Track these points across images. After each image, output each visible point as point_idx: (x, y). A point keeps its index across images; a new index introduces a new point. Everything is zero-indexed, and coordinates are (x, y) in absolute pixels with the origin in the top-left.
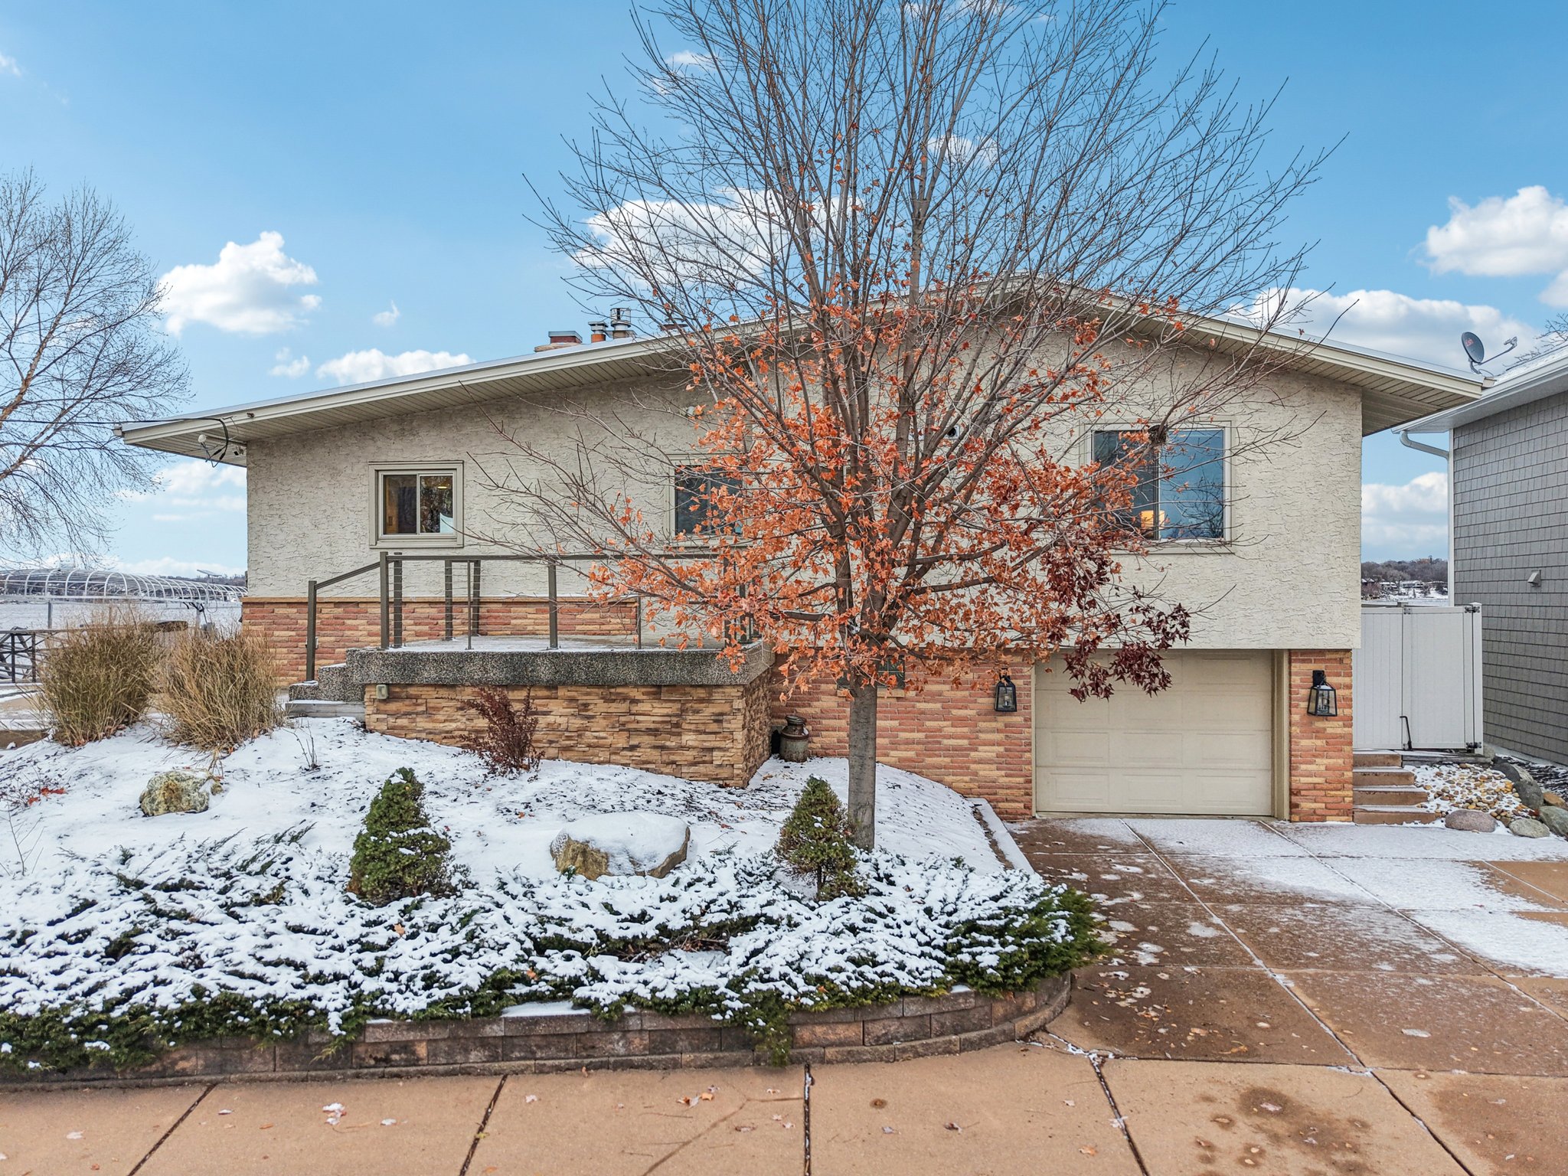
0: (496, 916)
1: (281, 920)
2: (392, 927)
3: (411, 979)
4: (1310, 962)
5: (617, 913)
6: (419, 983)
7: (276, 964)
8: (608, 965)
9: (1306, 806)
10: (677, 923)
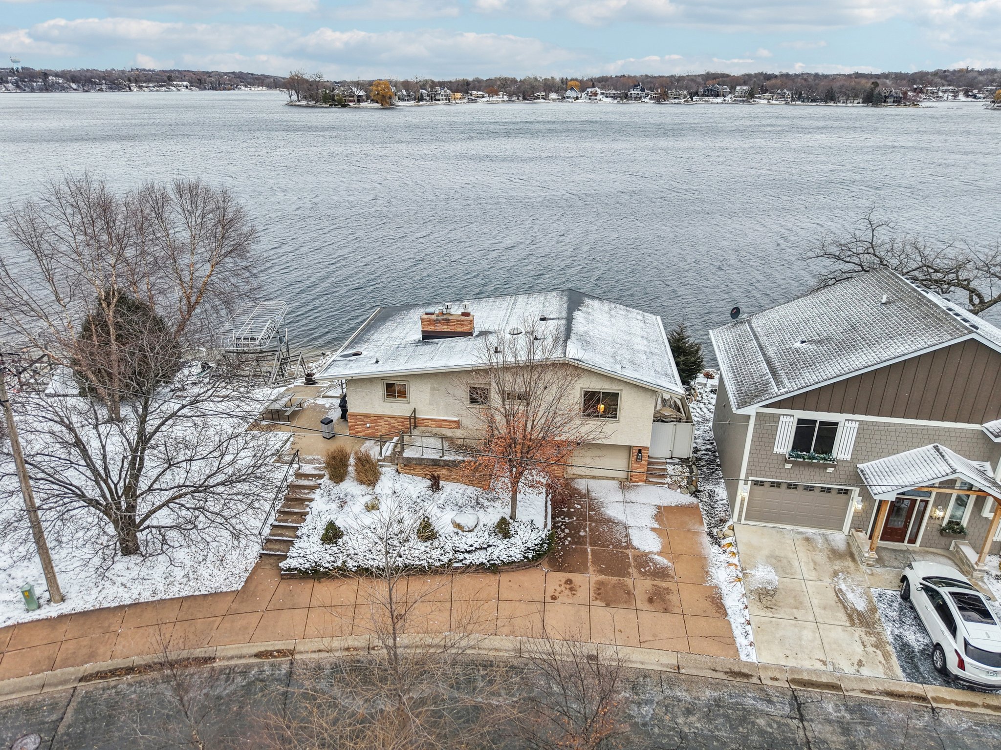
0: (447, 546)
2: (430, 548)
5: (468, 545)
6: (438, 561)
7: (414, 557)
9: (634, 479)
10: (478, 547)
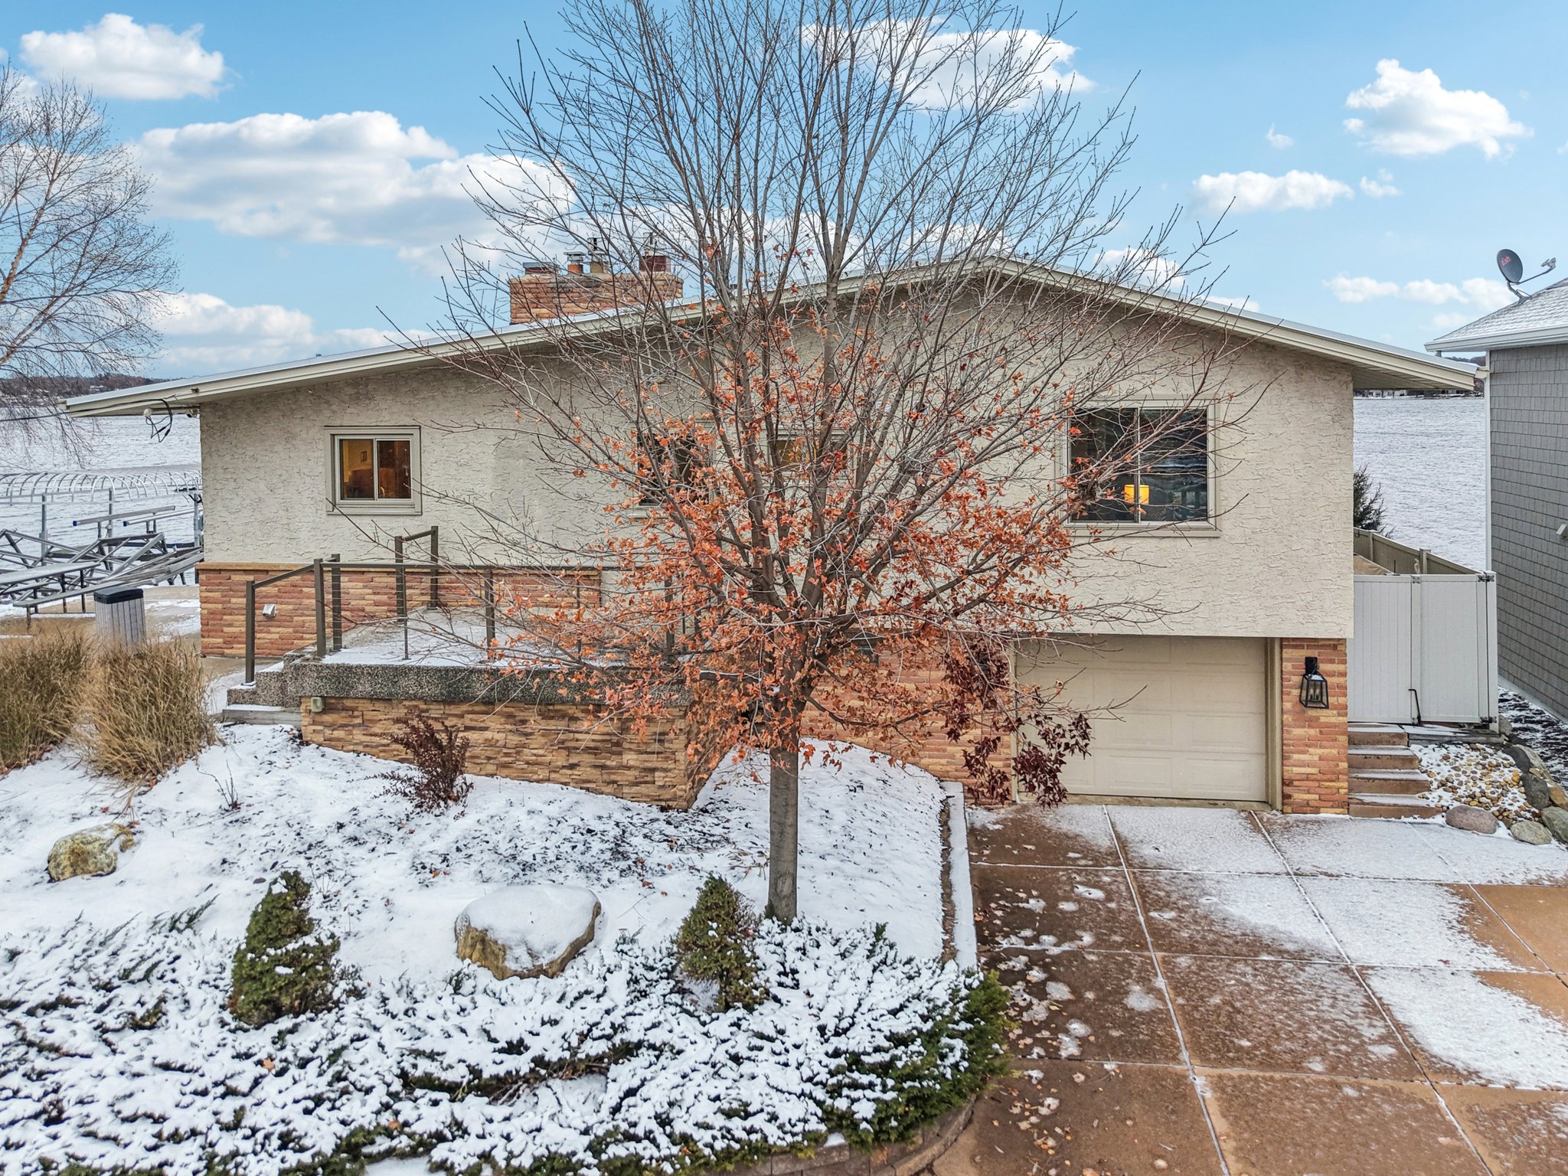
0: (369, 1048)
1: (149, 1052)
2: (260, 1063)
3: (267, 1137)
4: (1241, 1057)
5: (495, 1041)
6: (275, 1142)
7: (132, 1119)
8: (473, 1109)
9: (1299, 797)
